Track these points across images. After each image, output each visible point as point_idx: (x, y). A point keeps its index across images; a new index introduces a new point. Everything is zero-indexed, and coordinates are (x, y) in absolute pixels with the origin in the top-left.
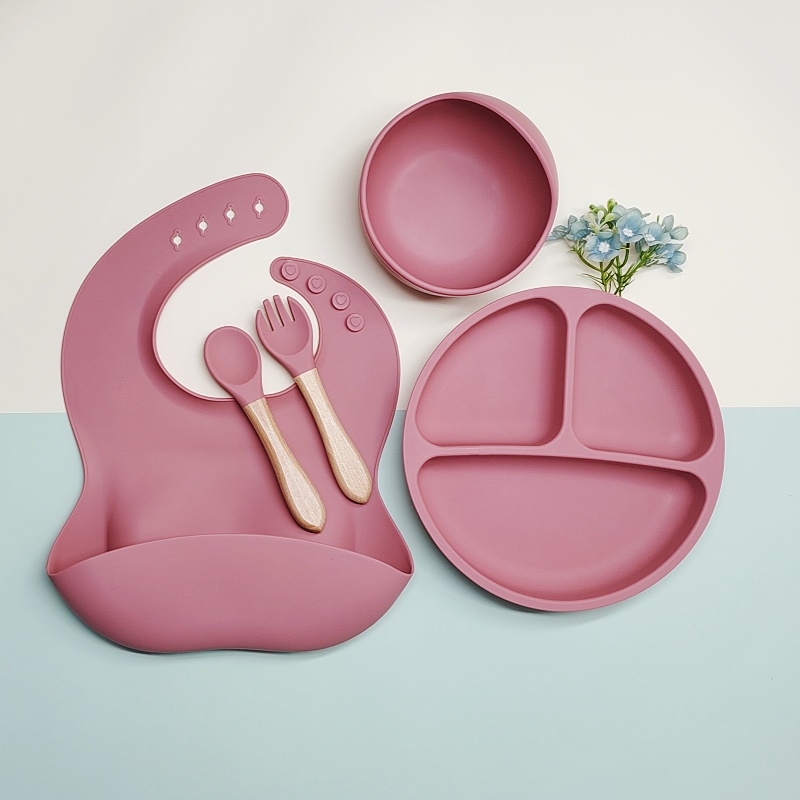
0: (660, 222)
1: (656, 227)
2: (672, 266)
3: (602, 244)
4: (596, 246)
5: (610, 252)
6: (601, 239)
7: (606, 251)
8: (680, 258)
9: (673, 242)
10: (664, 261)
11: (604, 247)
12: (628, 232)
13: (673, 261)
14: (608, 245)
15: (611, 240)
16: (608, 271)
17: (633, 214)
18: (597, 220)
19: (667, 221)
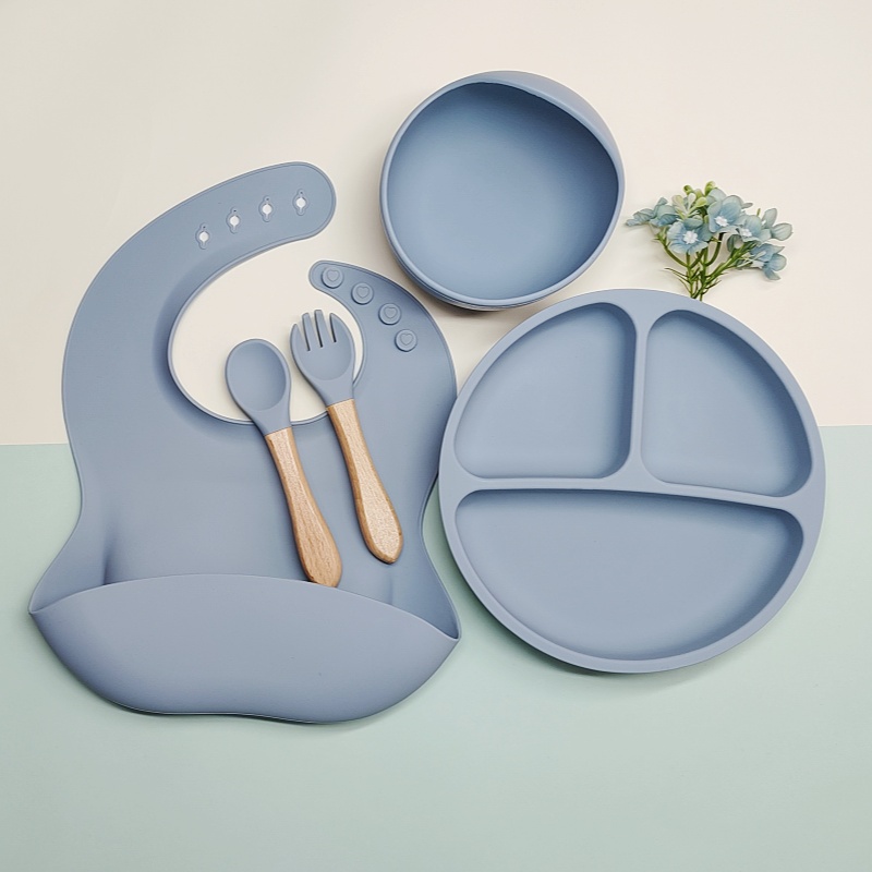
0: (761, 216)
1: (755, 221)
2: (768, 272)
3: (689, 233)
4: (681, 235)
5: (697, 243)
6: (688, 228)
7: (693, 241)
8: (779, 262)
9: (773, 242)
10: (760, 264)
11: (691, 237)
12: (723, 222)
13: (771, 265)
14: (696, 235)
15: (700, 230)
16: (695, 269)
17: (730, 201)
18: (686, 205)
19: (769, 215)
